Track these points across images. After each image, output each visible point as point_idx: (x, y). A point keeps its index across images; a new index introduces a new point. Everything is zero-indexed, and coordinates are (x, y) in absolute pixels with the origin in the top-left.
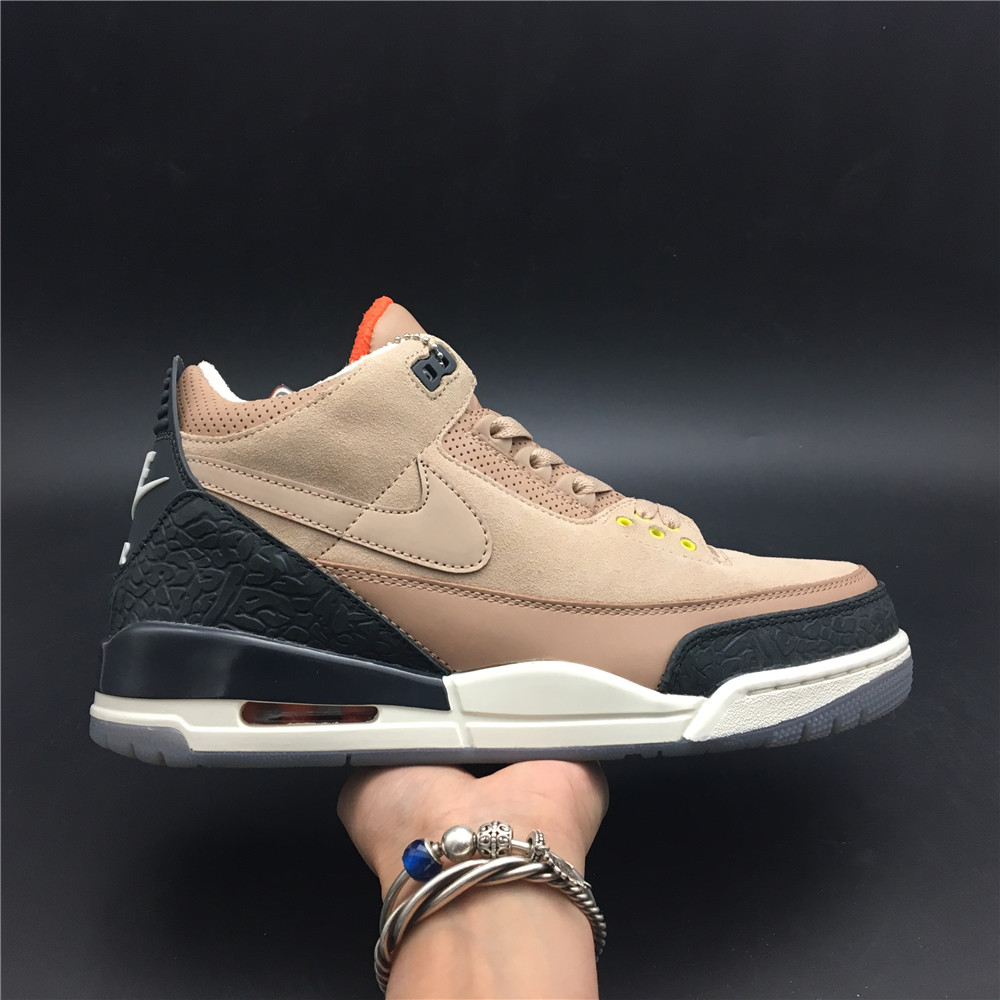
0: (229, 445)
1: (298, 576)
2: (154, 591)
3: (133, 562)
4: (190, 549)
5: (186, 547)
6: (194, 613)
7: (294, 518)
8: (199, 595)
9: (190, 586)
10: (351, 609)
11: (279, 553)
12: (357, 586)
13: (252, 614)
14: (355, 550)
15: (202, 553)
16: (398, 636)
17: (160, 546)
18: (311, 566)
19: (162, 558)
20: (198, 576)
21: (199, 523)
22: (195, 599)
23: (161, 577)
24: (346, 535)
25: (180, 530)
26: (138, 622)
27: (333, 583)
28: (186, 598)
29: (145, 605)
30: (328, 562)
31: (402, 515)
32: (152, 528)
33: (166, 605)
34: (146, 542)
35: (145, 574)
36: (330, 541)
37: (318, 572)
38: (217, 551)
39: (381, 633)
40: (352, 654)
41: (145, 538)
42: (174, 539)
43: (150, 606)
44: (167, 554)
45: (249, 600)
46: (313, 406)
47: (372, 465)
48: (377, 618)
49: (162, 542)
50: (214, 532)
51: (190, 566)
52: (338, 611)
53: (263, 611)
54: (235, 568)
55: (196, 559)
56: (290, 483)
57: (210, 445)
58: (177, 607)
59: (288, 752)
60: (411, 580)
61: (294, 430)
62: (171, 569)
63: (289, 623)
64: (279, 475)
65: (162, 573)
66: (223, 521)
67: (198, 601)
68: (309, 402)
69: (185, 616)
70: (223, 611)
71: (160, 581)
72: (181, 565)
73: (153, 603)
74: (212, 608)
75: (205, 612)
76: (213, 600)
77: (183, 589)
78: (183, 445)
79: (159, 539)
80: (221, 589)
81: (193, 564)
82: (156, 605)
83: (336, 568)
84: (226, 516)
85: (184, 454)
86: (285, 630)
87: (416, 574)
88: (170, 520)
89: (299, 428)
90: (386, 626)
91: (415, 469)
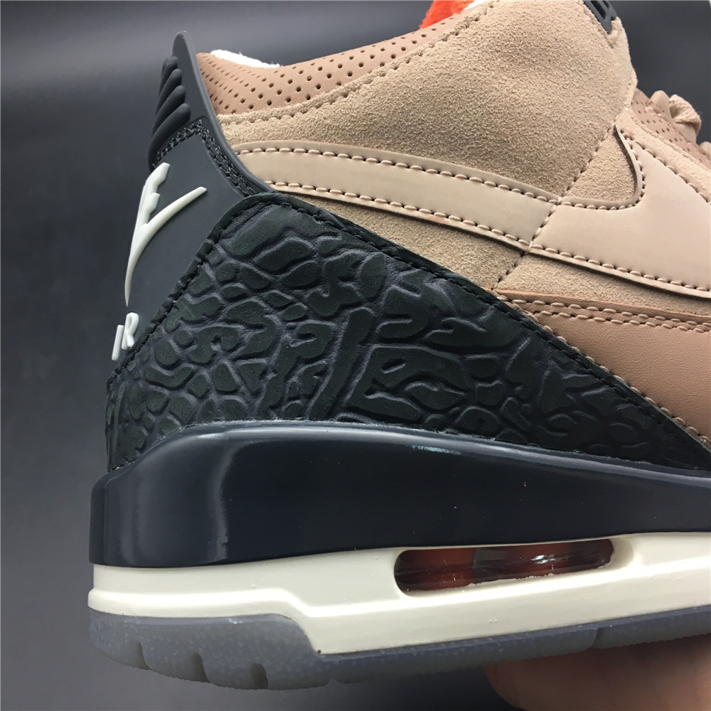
0: (313, 114)
1: (472, 316)
2: (205, 373)
3: (155, 334)
4: (266, 294)
5: (257, 291)
6: (291, 399)
7: (449, 222)
8: (295, 368)
9: (276, 354)
10: (566, 368)
11: (432, 280)
12: (570, 329)
13: (394, 391)
14: (554, 270)
15: (289, 298)
16: (649, 410)
17: (206, 297)
18: (490, 299)
19: (213, 317)
20: (287, 336)
21: (279, 245)
22: (288, 377)
23: (216, 348)
24: (533, 246)
25: (244, 264)
26: (181, 429)
27: (530, 326)
28: (270, 376)
29: (192, 399)
30: (516, 292)
31: (612, 212)
32: (185, 272)
33: (234, 392)
34: (176, 296)
35: (184, 347)
36: (509, 257)
37: (503, 308)
38: (319, 289)
39: (621, 407)
40: (571, 449)
41: (173, 291)
42: (232, 281)
43: (201, 398)
44: (222, 308)
45: (387, 367)
46: (452, 38)
47: (558, 132)
48: (608, 379)
49: (211, 289)
50: (309, 257)
51: (270, 321)
52: (547, 373)
53: (414, 385)
54: (353, 315)
55: (279, 309)
56: (432, 165)
57: (279, 122)
58: (256, 394)
59: (494, 637)
60: (652, 315)
61: (430, 74)
62: (234, 332)
63: (463, 403)
64: (410, 152)
65: (216, 340)
66: (322, 238)
67: (294, 379)
68: (447, 32)
69: (273, 408)
70: (343, 392)
71: (215, 354)
72: (252, 323)
73: (208, 391)
74: (322, 388)
75: (310, 397)
76: (322, 373)
77: (263, 361)
78: (225, 132)
79: (203, 286)
80: (334, 355)
81: (275, 318)
82: (213, 396)
83: (529, 300)
84: (326, 229)
85: (229, 147)
86: (458, 414)
87: (658, 304)
88: (221, 251)
89: (439, 71)
90: (624, 393)
91: (614, 143)
